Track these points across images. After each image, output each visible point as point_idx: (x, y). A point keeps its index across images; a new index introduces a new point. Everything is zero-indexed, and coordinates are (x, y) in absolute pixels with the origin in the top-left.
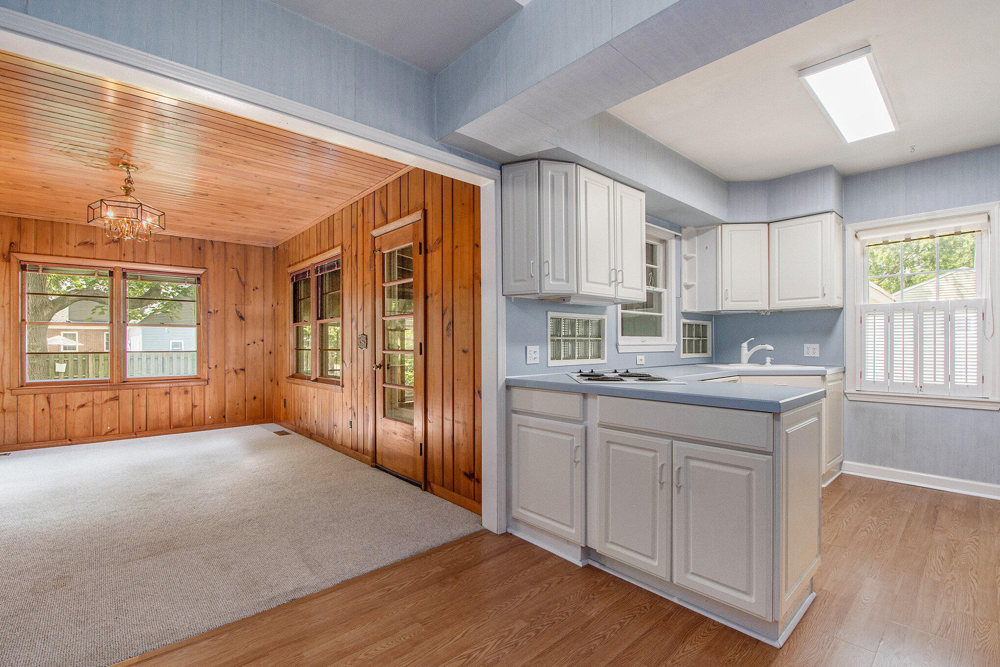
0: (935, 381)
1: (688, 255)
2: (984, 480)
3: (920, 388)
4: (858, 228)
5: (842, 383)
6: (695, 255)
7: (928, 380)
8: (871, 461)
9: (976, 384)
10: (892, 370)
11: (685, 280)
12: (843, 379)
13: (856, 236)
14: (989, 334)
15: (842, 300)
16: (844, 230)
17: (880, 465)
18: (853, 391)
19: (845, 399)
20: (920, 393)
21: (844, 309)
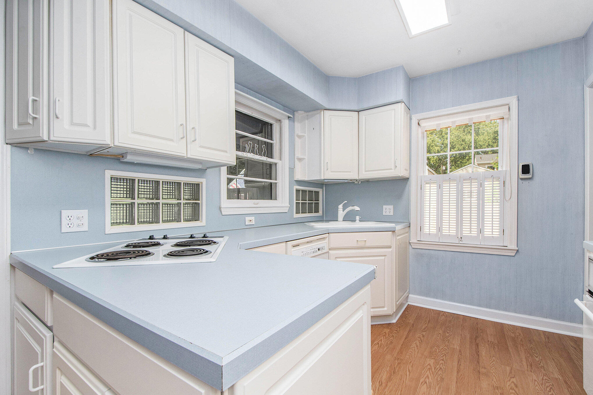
0: (471, 233)
1: (300, 134)
2: (506, 310)
3: (460, 239)
4: (419, 118)
5: (408, 235)
6: (305, 135)
7: (466, 232)
8: (427, 295)
9: (499, 236)
10: (442, 225)
11: (298, 154)
12: (409, 232)
13: (419, 124)
14: (508, 198)
15: (408, 172)
16: (411, 119)
17: (434, 297)
18: (415, 241)
19: (410, 247)
20: (460, 242)
21: (410, 178)
